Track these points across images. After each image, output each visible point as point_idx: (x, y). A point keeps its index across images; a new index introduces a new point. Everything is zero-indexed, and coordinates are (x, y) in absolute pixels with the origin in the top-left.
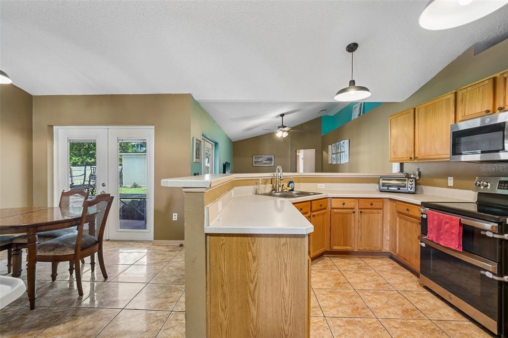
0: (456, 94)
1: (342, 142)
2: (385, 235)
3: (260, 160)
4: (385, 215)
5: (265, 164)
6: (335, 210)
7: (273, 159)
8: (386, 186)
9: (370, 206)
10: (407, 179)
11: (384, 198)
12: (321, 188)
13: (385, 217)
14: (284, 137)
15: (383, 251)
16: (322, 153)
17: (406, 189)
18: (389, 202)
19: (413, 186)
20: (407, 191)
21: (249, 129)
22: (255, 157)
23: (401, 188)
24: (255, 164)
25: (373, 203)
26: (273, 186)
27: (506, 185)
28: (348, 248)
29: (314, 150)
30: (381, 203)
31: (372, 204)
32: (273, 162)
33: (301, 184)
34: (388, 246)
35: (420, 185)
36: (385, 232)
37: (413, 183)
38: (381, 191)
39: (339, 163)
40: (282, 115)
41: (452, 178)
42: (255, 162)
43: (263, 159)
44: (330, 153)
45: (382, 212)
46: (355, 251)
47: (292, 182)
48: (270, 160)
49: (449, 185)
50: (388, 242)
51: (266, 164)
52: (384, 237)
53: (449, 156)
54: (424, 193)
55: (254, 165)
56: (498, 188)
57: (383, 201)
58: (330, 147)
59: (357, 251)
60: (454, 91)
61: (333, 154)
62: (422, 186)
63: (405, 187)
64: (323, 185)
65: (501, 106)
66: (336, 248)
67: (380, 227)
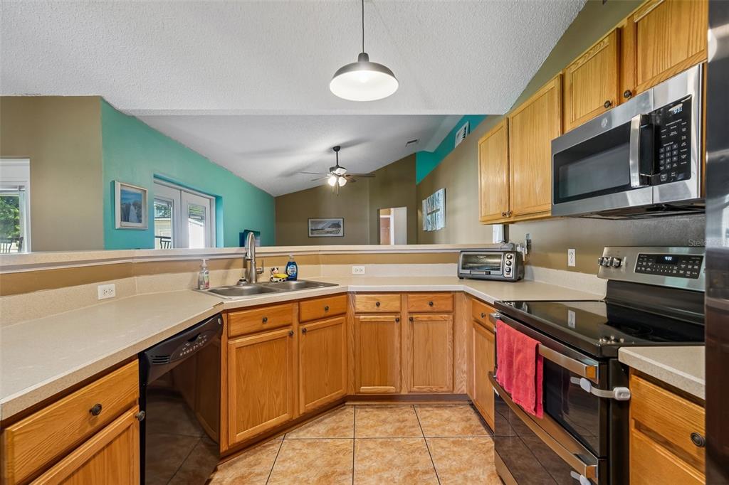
0: (562, 78)
1: (436, 193)
2: (458, 362)
3: (320, 226)
4: (458, 323)
5: (328, 232)
6: (362, 317)
7: (342, 225)
8: (468, 269)
9: (428, 308)
10: (502, 254)
11: (455, 292)
12: (358, 273)
13: (458, 328)
14: (341, 185)
15: (455, 392)
16: (417, 213)
17: (499, 273)
18: (466, 299)
19: (511, 267)
20: (502, 277)
21: (289, 174)
22: (312, 222)
23: (492, 272)
24: (312, 234)
25: (434, 303)
26: (246, 272)
27: (650, 264)
28: (391, 389)
29: (406, 208)
30: (450, 302)
31: (431, 304)
32: (342, 229)
33: (322, 266)
34: (464, 383)
35: (530, 264)
36: (458, 356)
37: (513, 261)
38: (461, 278)
39: (434, 229)
40: (337, 149)
41: (573, 251)
42: (312, 230)
43: (325, 224)
44: (425, 213)
45: (451, 318)
46: (403, 393)
47: (294, 263)
48: (337, 225)
49: (570, 264)
50: (465, 375)
51: (331, 232)
52: (456, 365)
53: (549, 207)
54: (536, 281)
55: (310, 235)
56: (637, 271)
57: (453, 297)
58: (424, 202)
59: (406, 393)
60: (561, 73)
61: (428, 214)
62: (533, 267)
63: (498, 269)
64: (362, 267)
65: (629, 89)
66: (365, 389)
67: (449, 345)
